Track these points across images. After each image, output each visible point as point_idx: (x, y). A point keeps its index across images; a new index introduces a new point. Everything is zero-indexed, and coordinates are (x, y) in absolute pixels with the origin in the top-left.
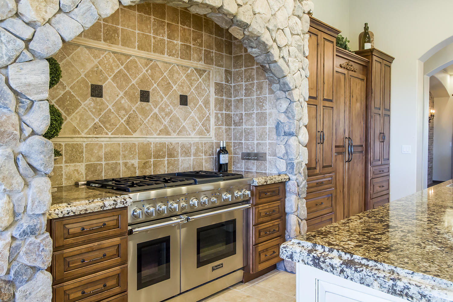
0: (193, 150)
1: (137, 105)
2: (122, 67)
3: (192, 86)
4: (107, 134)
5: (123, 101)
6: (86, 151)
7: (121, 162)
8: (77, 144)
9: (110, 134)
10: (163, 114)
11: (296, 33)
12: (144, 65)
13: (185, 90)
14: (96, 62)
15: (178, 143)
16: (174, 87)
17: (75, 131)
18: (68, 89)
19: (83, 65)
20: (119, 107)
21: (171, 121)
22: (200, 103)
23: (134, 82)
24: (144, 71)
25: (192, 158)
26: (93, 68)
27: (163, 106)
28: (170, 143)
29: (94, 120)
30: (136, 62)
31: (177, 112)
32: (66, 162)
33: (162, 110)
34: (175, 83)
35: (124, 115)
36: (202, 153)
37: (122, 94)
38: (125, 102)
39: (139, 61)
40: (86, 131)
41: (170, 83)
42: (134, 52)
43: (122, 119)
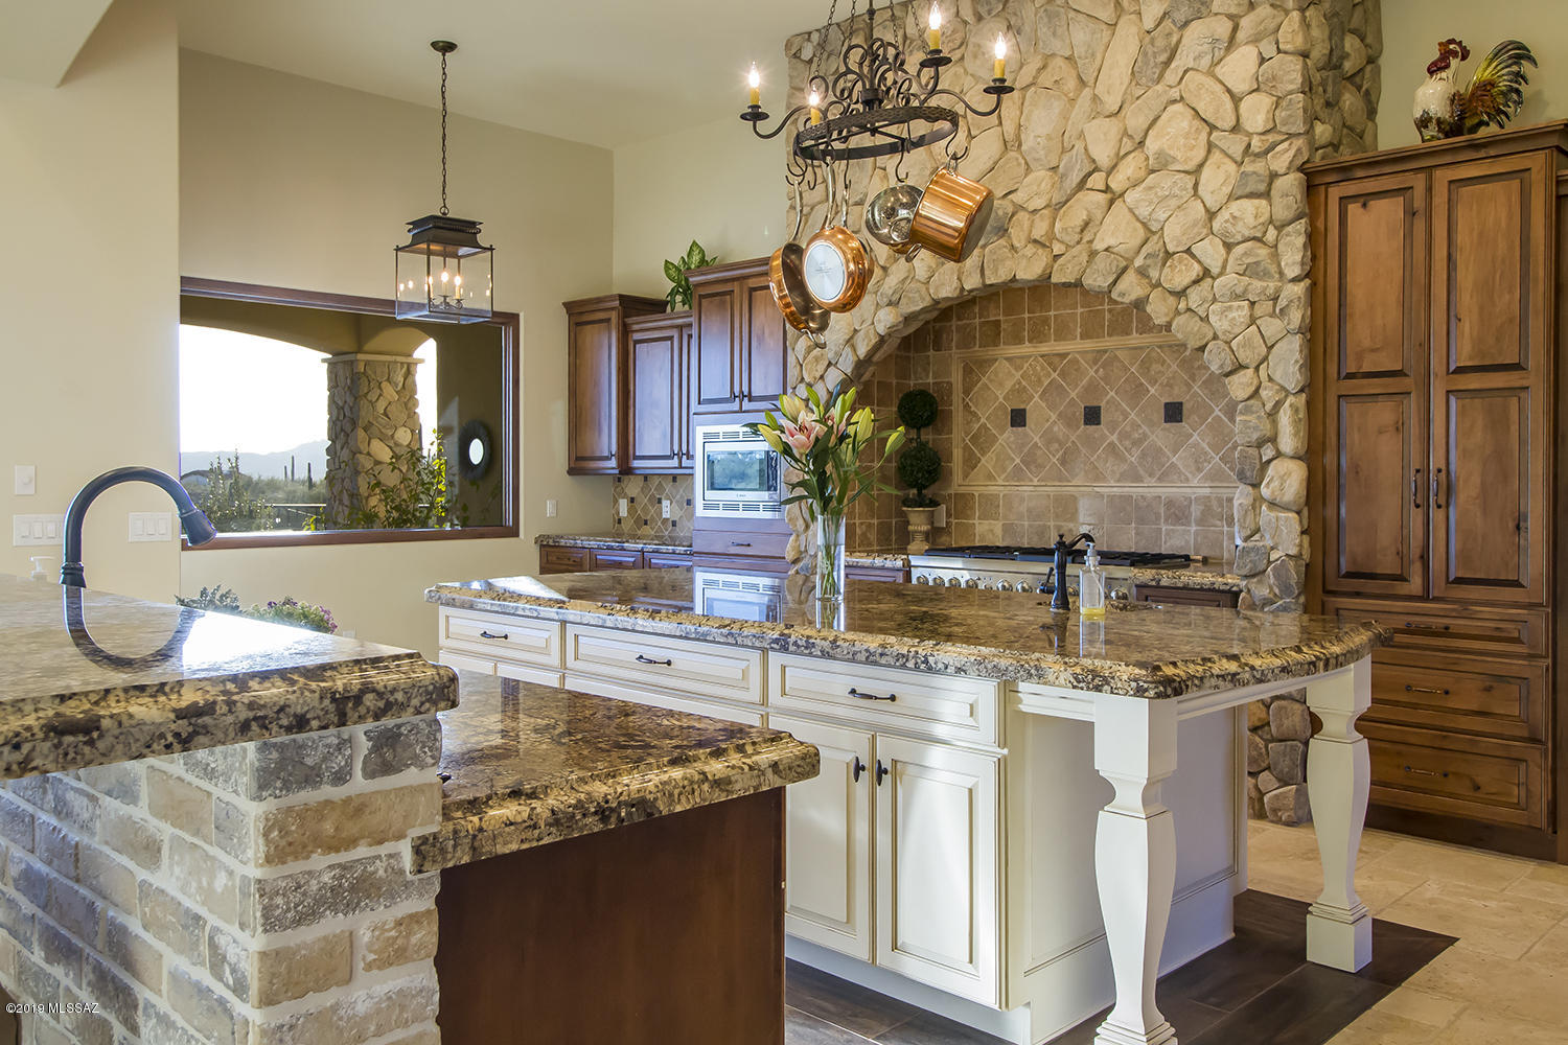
0: (1196, 511)
1: (1078, 432)
2: (1055, 375)
3: (1194, 381)
4: (1031, 480)
5: (1056, 429)
6: (1003, 505)
7: (1052, 524)
8: (991, 495)
9: (1036, 480)
10: (1127, 443)
11: (1240, 239)
12: (1091, 363)
13: (1176, 390)
14: (1018, 375)
15: (1160, 497)
16: (1152, 391)
17: (990, 477)
18: (983, 420)
19: (1001, 385)
20: (1050, 438)
21: (1143, 455)
22: (1217, 412)
23: (1073, 395)
24: (1092, 373)
25: (1193, 528)
26: (1015, 385)
27: (1128, 429)
28: (1142, 496)
29: (1014, 460)
30: (1078, 361)
31: (1157, 436)
32: (979, 518)
33: (1124, 436)
34: (1153, 382)
35: (1057, 451)
36: (1221, 520)
37: (1054, 417)
38: (1060, 429)
39: (1083, 359)
40: (1003, 477)
41: (1142, 384)
42: (1074, 346)
43: (1054, 456)
